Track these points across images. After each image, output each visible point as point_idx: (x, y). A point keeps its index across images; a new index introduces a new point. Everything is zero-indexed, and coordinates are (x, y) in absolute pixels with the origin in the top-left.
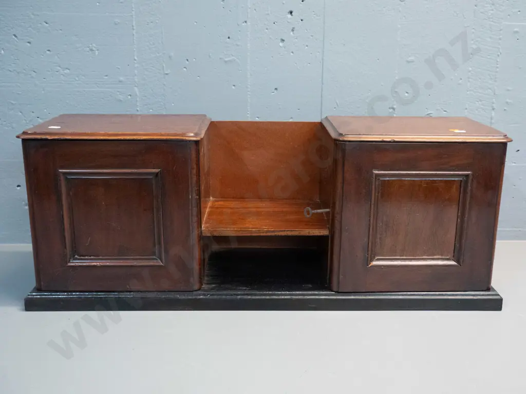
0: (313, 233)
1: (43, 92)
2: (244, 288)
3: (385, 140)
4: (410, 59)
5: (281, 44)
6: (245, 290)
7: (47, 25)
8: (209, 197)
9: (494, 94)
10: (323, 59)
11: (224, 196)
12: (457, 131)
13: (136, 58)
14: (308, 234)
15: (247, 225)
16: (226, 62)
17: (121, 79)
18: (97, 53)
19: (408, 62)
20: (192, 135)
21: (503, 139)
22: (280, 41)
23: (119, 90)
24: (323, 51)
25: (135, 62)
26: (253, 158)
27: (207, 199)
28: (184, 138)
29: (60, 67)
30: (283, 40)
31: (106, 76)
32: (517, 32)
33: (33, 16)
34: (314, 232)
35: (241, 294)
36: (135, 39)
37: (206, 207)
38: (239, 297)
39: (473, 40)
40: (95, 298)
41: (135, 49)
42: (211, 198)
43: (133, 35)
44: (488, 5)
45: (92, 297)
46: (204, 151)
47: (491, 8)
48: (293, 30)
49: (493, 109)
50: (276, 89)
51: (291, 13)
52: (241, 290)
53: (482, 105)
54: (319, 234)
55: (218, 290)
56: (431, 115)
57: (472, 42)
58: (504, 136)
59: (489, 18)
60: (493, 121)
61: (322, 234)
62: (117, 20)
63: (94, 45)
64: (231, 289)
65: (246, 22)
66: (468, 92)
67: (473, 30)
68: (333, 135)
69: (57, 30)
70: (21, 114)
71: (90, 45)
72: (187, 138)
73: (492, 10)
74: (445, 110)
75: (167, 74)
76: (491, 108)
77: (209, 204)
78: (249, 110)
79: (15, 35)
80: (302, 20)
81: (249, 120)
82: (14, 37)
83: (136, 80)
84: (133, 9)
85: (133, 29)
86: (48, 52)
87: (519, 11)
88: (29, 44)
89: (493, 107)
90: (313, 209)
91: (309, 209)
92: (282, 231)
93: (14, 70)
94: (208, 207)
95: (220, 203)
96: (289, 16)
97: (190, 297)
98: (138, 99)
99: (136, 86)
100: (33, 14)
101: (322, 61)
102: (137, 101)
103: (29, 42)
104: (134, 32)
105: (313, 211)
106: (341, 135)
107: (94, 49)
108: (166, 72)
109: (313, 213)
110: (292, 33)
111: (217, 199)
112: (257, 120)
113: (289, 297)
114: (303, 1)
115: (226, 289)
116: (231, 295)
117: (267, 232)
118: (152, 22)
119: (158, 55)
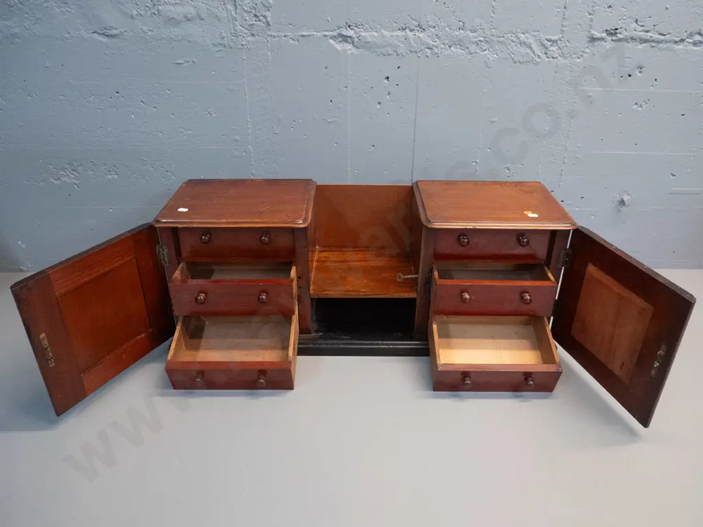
0: (403, 296)
1: (168, 150)
2: (346, 337)
3: (467, 227)
4: (493, 120)
5: (378, 107)
6: (346, 339)
7: (170, 92)
8: (315, 246)
9: (566, 150)
10: (415, 120)
11: (328, 247)
12: (530, 215)
13: (249, 120)
14: (399, 297)
15: (348, 288)
16: (328, 122)
17: (237, 138)
18: (214, 116)
19: (492, 122)
20: (301, 222)
21: (570, 227)
22: (377, 103)
23: (235, 148)
24: (416, 113)
25: (249, 123)
27: (313, 249)
28: (294, 226)
29: (182, 128)
30: (379, 103)
31: (223, 135)
32: (590, 96)
35: (344, 343)
36: (247, 103)
38: (342, 346)
39: (550, 103)
41: (248, 112)
42: (317, 247)
43: (246, 99)
44: (567, 72)
48: (389, 94)
49: (564, 163)
50: (373, 146)
51: (388, 78)
52: (343, 339)
53: (555, 159)
54: (408, 297)
55: (325, 339)
58: (572, 223)
59: (567, 84)
60: (563, 173)
61: (410, 297)
62: (231, 87)
63: (212, 109)
64: (334, 339)
65: (347, 88)
66: (543, 149)
67: (552, 94)
69: (178, 96)
71: (208, 109)
72: (297, 226)
73: (570, 76)
74: (522, 163)
75: (277, 133)
76: (562, 162)
77: (316, 257)
78: (349, 163)
80: (397, 85)
82: (141, 103)
83: (250, 139)
84: (245, 77)
85: (246, 95)
86: (171, 116)
87: (594, 78)
89: (564, 161)
90: (404, 275)
91: (401, 274)
93: (144, 132)
94: (315, 259)
95: (324, 254)
96: (386, 81)
98: (252, 155)
99: (250, 144)
100: (157, 83)
101: (414, 122)
103: (155, 108)
104: (247, 97)
106: (429, 221)
107: (212, 112)
109: (403, 278)
110: (388, 97)
111: (323, 249)
114: (398, 68)
115: (331, 339)
116: (336, 344)
117: (365, 295)
118: (262, 88)
119: (268, 117)
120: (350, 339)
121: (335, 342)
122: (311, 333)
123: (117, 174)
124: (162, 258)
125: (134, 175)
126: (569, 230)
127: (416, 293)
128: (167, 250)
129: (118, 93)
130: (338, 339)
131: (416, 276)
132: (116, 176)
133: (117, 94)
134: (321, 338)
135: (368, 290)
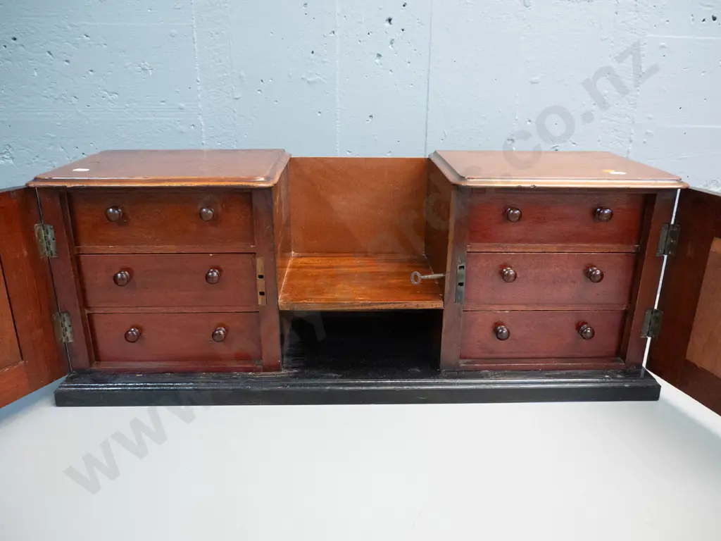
0: (423, 306)
1: (87, 123)
2: (334, 375)
3: (523, 185)
4: (534, 79)
5: (377, 61)
6: (335, 378)
7: (88, 38)
8: (290, 251)
9: (633, 123)
10: (428, 79)
11: (309, 251)
12: (613, 172)
13: (199, 79)
14: (416, 308)
15: (337, 295)
16: (309, 82)
17: (182, 105)
18: (151, 73)
19: (532, 83)
20: (262, 179)
21: (674, 184)
22: (376, 56)
23: (178, 119)
24: (429, 70)
25: (198, 83)
26: (343, 203)
27: (287, 254)
28: (251, 184)
29: (106, 91)
30: (379, 55)
31: (163, 102)
32: (663, 47)
33: (69, 27)
34: (424, 304)
35: (331, 383)
36: (197, 54)
37: (285, 267)
38: (328, 388)
39: (610, 56)
40: (143, 390)
41: (197, 68)
42: (293, 253)
43: (195, 49)
44: (631, 13)
45: (140, 390)
46: (280, 198)
47: (634, 17)
48: (392, 43)
49: (631, 141)
50: (371, 116)
51: (390, 20)
52: (330, 378)
53: (617, 135)
54: (430, 308)
55: (301, 378)
56: (557, 148)
57: (610, 59)
58: (677, 180)
59: (632, 29)
61: (434, 307)
62: (174, 31)
63: (146, 63)
64: (316, 377)
65: (334, 32)
66: (602, 121)
67: (612, 44)
68: (452, 178)
69: (100, 45)
70: (62, 150)
71: (142, 64)
72: (255, 185)
73: (636, 19)
74: (574, 142)
75: (237, 99)
76: (628, 140)
77: (290, 262)
78: (338, 142)
79: (49, 52)
80: (403, 30)
81: (339, 155)
82: (48, 54)
83: (200, 106)
84: (194, 17)
85: (194, 43)
86: (90, 73)
87: (668, 21)
88: (67, 63)
89: (630, 138)
90: (423, 274)
91: (418, 274)
92: (383, 304)
93: (51, 96)
94: (289, 265)
95: (302, 260)
96: (387, 24)
97: (265, 389)
98: (203, 130)
99: (200, 114)
100: (71, 26)
101: (427, 81)
102: (201, 132)
103: (67, 61)
104: (195, 46)
105: (422, 277)
106: (462, 178)
107: (146, 68)
108: (237, 97)
109: (422, 280)
110: (390, 47)
111: (300, 255)
112: (348, 155)
113: (393, 388)
114: (404, 6)
115: (310, 377)
116: (317, 385)
117: (362, 305)
118: (217, 34)
119: (225, 75)
120: (341, 378)
121: (318, 381)
122: (280, 370)
123: (12, 158)
124: (45, 244)
125: (37, 159)
126: (676, 189)
127: (441, 301)
128: (53, 231)
129: (15, 39)
130: (322, 377)
131: (442, 275)
132: (11, 161)
133: (14, 41)
134: (295, 376)
135: (368, 298)
